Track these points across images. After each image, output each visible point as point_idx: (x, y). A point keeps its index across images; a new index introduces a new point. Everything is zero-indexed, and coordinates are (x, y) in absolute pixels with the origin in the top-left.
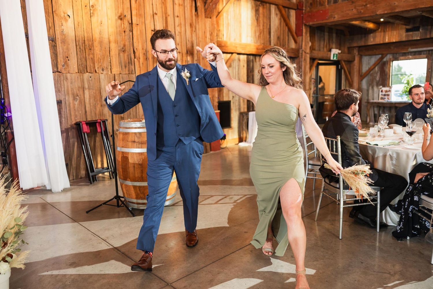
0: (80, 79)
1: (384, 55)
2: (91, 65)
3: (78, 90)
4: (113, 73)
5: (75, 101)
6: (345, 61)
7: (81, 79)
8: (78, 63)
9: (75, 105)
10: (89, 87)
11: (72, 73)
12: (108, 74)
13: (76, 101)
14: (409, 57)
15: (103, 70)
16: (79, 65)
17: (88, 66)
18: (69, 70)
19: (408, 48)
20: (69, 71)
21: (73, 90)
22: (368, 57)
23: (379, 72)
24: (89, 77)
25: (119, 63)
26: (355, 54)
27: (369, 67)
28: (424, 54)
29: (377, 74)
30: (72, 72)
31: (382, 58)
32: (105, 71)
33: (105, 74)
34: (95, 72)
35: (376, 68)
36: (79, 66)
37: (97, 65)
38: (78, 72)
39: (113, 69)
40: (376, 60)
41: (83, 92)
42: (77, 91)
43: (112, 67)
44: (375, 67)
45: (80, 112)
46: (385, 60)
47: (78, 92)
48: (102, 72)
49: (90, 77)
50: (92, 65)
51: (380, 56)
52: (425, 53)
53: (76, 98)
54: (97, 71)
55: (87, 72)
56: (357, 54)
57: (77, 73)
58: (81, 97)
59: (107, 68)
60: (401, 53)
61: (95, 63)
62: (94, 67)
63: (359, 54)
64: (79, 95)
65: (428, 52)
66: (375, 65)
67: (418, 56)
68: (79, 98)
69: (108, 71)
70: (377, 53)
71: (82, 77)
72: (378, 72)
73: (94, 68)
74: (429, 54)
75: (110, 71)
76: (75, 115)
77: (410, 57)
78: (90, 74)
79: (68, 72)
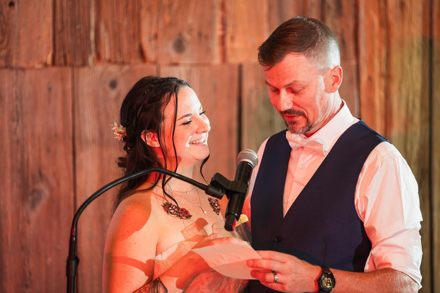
0: (60, 96)
2: (119, 25)
3: (48, 150)
4: (234, 60)
5: (28, 206)
7: (64, 93)
8: (58, 17)
9: (29, 222)
10: (101, 134)
11: (23, 69)
12: (208, 65)
13: (33, 206)
15: (179, 46)
16: (59, 26)
17: (107, 28)
18: (9, 52)
20: (8, 58)
21: (23, 149)
24: (107, 86)
25: (270, 7)
30: (23, 64)
32: (189, 49)
33: (192, 65)
34: (139, 60)
36: (62, 31)
37: (151, 24)
38: (54, 63)
39: (233, 39)
41: (71, 157)
42: (43, 152)
43: (230, 30)
45: (50, 260)
47: (45, 161)
48: (174, 55)
49: (113, 85)
50: (125, 23)
53: (34, 191)
54: (150, 55)
55: (99, 57)
57: (46, 65)
58: (59, 185)
59: (200, 34)
61: (143, 12)
62: (137, 34)
64: (48, 173)
68: (51, 189)
69: (209, 50)
71: (69, 86)
73: (134, 36)
75: (216, 49)
76: (24, 271)
78: (113, 69)
79: (3, 63)
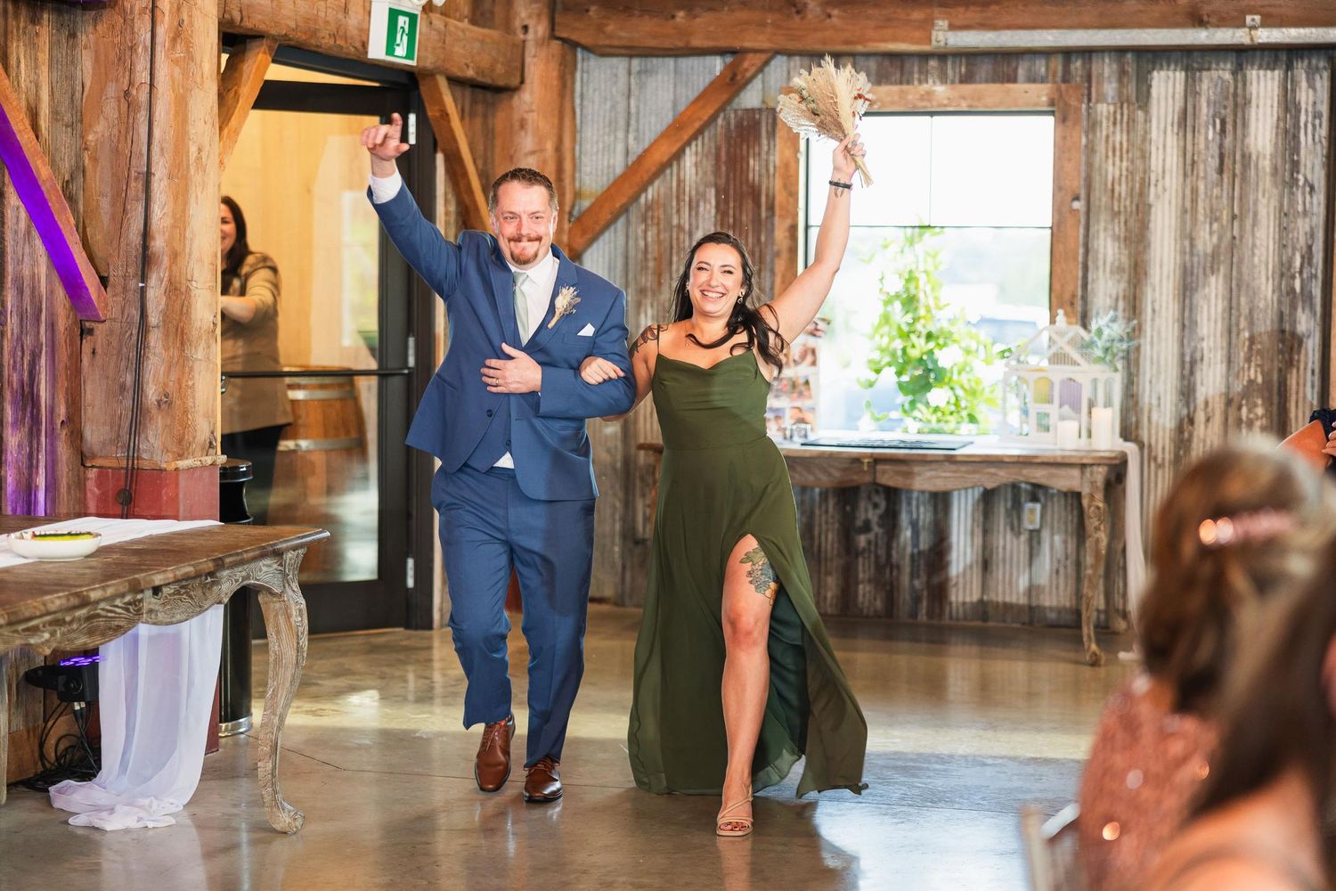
1: (750, 62)
6: (454, 81)
14: (929, 95)
19: (928, 25)
22: (620, 64)
23: (712, 193)
26: (526, 28)
27: (637, 149)
28: (1032, 79)
29: (693, 207)
31: (733, 82)
35: (689, 159)
40: (689, 94)
44: (678, 155)
46: (751, 98)
51: (717, 65)
52: (1041, 66)
56: (539, 29)
60: (868, 55)
63: (553, 36)
65: (1057, 63)
66: (682, 131)
67: (992, 92)
70: (697, 42)
72: (702, 196)
74: (1066, 78)
77: (941, 90)
